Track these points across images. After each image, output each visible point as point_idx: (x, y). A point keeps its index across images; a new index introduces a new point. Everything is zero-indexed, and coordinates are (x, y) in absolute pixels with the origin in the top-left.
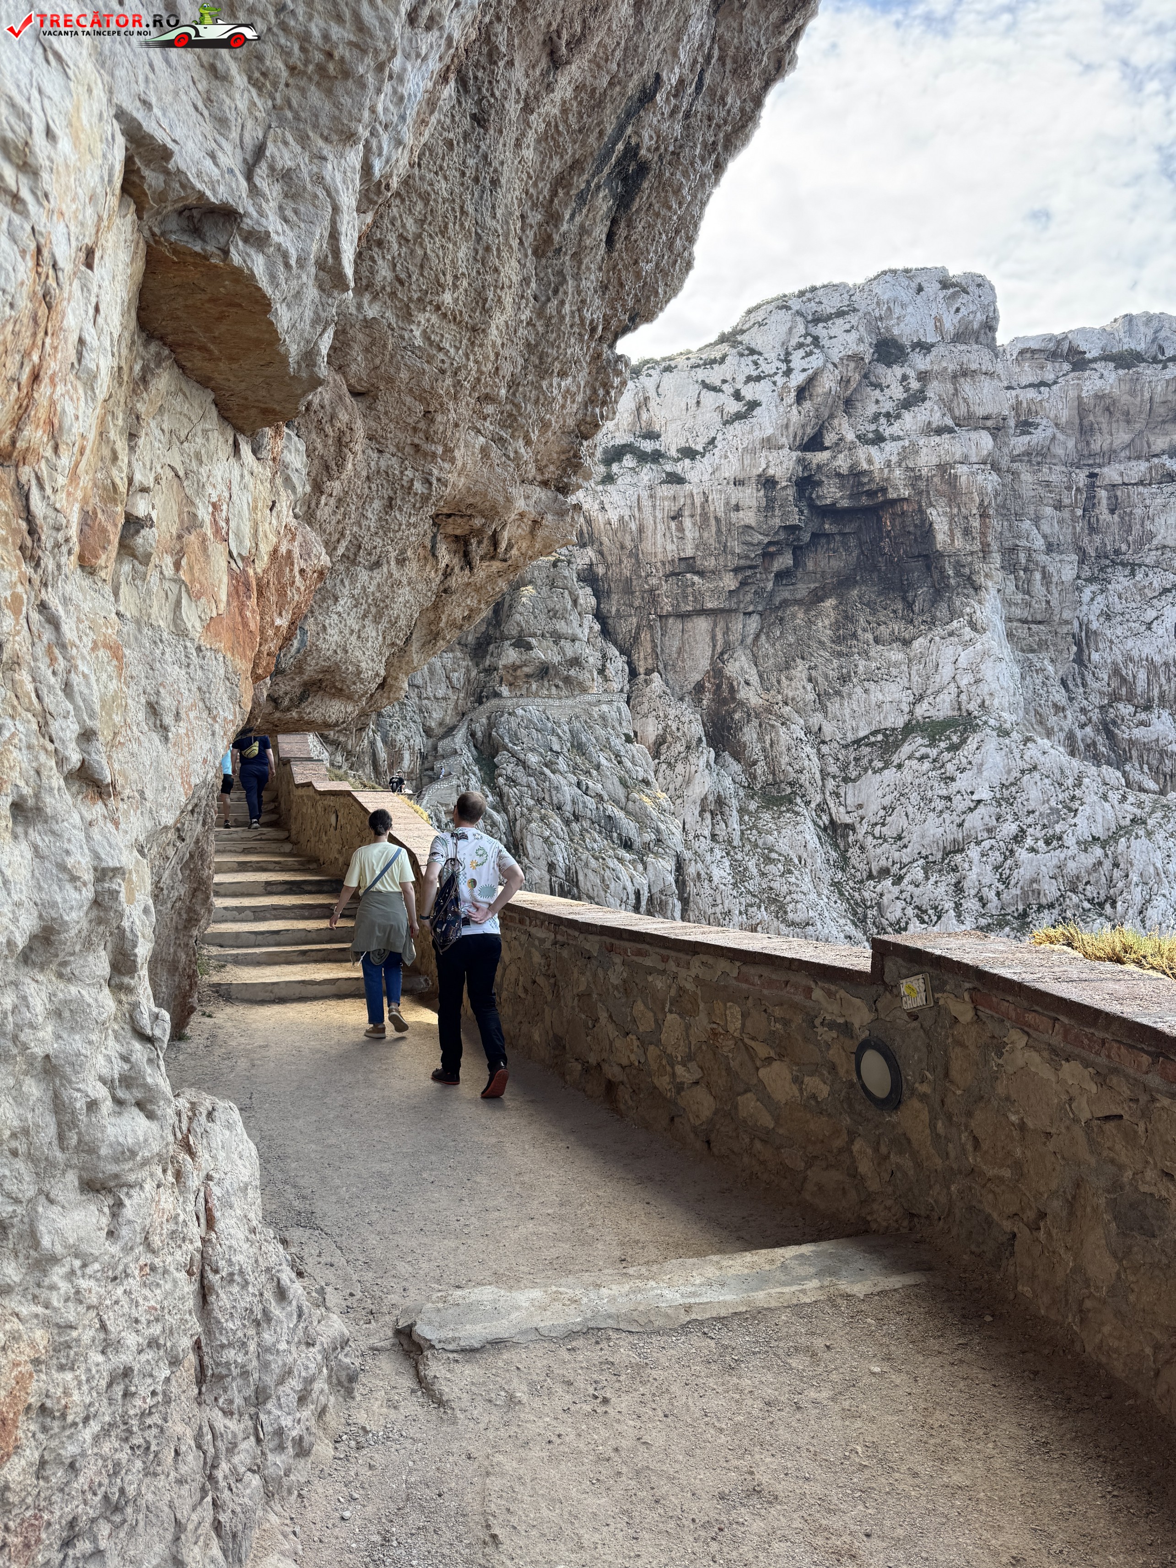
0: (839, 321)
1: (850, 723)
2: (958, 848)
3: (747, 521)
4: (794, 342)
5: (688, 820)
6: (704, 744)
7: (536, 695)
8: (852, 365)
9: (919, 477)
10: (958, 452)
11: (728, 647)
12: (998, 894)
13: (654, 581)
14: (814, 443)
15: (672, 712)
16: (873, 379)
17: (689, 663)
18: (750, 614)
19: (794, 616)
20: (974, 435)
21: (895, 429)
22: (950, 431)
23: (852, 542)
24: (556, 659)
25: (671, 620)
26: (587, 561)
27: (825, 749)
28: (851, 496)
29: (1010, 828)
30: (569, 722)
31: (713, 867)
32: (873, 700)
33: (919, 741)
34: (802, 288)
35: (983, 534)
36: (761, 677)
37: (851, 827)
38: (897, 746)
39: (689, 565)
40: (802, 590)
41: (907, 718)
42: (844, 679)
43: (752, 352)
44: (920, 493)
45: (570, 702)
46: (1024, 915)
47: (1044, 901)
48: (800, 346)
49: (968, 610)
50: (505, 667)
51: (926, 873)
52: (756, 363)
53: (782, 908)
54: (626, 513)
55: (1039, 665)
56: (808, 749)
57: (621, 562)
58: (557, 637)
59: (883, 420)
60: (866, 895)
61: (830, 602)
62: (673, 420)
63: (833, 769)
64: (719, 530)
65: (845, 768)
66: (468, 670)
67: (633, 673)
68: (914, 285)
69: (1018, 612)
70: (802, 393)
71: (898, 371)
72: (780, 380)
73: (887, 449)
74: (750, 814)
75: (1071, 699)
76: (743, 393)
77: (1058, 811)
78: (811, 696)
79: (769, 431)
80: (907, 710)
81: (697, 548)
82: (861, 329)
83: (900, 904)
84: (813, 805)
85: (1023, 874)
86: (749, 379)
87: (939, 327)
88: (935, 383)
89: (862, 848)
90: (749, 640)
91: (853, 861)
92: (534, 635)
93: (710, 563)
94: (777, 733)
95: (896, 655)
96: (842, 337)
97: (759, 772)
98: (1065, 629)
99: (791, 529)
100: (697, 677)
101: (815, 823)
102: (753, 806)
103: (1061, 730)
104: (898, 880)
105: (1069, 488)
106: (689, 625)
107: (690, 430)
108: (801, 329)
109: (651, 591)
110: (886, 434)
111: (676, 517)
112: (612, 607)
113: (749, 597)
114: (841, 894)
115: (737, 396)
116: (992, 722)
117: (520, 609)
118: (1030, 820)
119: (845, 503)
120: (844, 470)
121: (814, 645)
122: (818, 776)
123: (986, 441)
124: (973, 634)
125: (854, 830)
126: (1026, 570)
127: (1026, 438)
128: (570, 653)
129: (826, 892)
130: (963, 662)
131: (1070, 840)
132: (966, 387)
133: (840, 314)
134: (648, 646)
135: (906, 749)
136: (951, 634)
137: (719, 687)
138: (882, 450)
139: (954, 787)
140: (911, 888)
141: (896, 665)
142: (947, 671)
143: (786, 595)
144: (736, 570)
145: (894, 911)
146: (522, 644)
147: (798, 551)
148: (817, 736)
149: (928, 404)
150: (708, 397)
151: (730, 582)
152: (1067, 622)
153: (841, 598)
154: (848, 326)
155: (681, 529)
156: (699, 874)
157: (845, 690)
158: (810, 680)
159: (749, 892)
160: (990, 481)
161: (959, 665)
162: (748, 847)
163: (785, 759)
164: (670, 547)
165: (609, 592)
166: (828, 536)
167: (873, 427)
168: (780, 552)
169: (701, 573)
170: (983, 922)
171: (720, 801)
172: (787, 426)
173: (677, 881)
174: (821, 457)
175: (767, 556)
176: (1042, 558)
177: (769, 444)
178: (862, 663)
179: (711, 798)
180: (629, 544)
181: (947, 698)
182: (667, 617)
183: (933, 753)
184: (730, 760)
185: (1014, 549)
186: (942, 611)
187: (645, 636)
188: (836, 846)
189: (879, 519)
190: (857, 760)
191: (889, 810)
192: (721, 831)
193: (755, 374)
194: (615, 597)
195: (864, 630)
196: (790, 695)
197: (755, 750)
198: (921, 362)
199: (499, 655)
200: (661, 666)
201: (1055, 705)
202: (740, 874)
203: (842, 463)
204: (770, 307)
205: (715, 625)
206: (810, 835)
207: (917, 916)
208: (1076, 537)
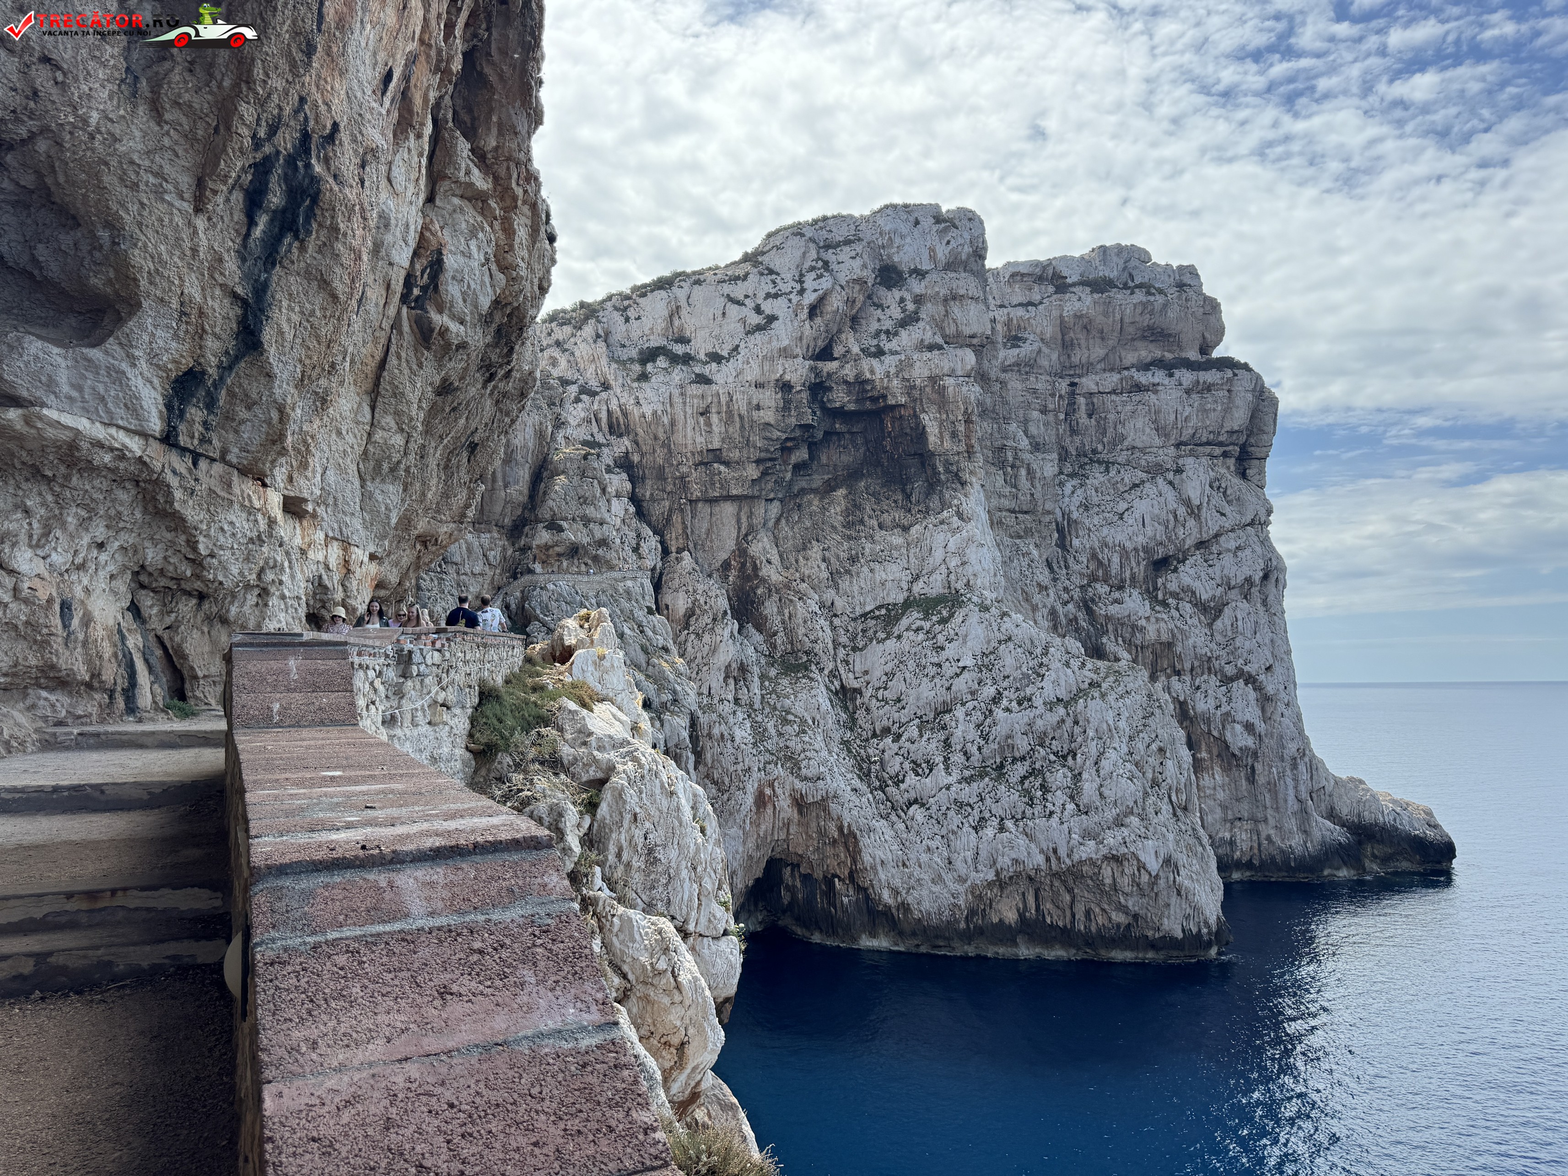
0: (847, 249)
1: (858, 598)
2: (947, 709)
3: (767, 420)
4: (807, 265)
5: (713, 685)
6: (729, 617)
7: (567, 572)
8: (857, 287)
9: (914, 387)
10: (946, 366)
11: (751, 530)
12: (979, 749)
13: (684, 469)
14: (825, 354)
15: (700, 588)
16: (876, 300)
17: (717, 543)
18: (771, 500)
19: (810, 503)
20: (959, 352)
21: (893, 345)
22: (940, 348)
23: (860, 441)
24: (586, 540)
25: (700, 505)
26: (624, 449)
27: (837, 622)
28: (857, 401)
29: (989, 691)
30: (597, 596)
31: (736, 728)
32: (878, 579)
33: (916, 615)
34: (815, 217)
35: (968, 437)
36: (781, 556)
37: (858, 691)
38: (898, 619)
39: (716, 456)
40: (818, 480)
41: (906, 594)
42: (853, 560)
43: (771, 272)
44: (915, 401)
45: (597, 578)
46: (1002, 766)
47: (1017, 755)
48: (812, 269)
49: (956, 502)
50: (538, 546)
51: (920, 731)
52: (774, 282)
53: (797, 765)
54: (659, 408)
55: (1025, 550)
56: (822, 621)
57: (654, 451)
58: (587, 521)
59: (883, 336)
60: (871, 751)
61: (841, 492)
62: (702, 328)
63: (843, 639)
64: (742, 427)
65: (853, 639)
66: (504, 549)
67: (666, 552)
68: (912, 219)
69: (1006, 503)
70: (814, 311)
71: (897, 294)
72: (794, 298)
73: (887, 361)
74: (770, 680)
75: (1055, 580)
76: (763, 307)
77: (1029, 676)
78: (825, 575)
79: (786, 342)
80: (906, 587)
81: (723, 441)
82: (865, 256)
83: (898, 759)
84: (826, 672)
85: (999, 731)
86: (768, 296)
87: (933, 257)
88: (929, 305)
89: (868, 710)
90: (771, 524)
91: (860, 722)
92: (565, 519)
93: (735, 455)
94: (795, 606)
95: (897, 539)
96: (849, 263)
97: (779, 642)
98: (1047, 518)
99: (806, 427)
100: (723, 556)
101: (827, 688)
102: (773, 672)
103: (1045, 606)
104: (898, 737)
105: (1053, 395)
106: (716, 509)
107: (717, 337)
108: (813, 254)
109: (682, 478)
110: (886, 349)
111: (705, 413)
112: (647, 491)
113: (770, 485)
114: (849, 751)
115: (758, 310)
116: (975, 599)
117: (553, 495)
118: (1006, 684)
119: (852, 407)
120: (851, 379)
121: (827, 529)
122: (830, 646)
123: (970, 358)
124: (960, 523)
125: (861, 694)
126: (1013, 467)
127: (1016, 351)
128: (598, 535)
129: (836, 749)
130: (952, 547)
131: (1038, 702)
132: (956, 309)
133: (847, 242)
134: (679, 527)
135: (905, 622)
136: (942, 522)
137: (743, 565)
138: (882, 362)
139: (944, 655)
140: (908, 744)
141: (897, 548)
142: (939, 554)
143: (804, 484)
144: (758, 462)
145: (894, 766)
146: (554, 526)
147: (813, 447)
148: (829, 609)
149: (921, 324)
150: (733, 311)
151: (752, 472)
152: (1049, 513)
153: (851, 490)
154: (853, 254)
155: (709, 424)
156: (722, 735)
157: (854, 569)
158: (824, 560)
159: (768, 751)
160: (974, 391)
161: (949, 549)
162: (767, 710)
163: (801, 631)
164: (699, 439)
165: (643, 478)
166: (839, 434)
167: (875, 342)
168: (797, 447)
169: (727, 464)
170: (967, 773)
171: (743, 669)
172: (801, 339)
173: (691, 737)
174: (831, 366)
175: (785, 450)
176: (1026, 456)
177: (785, 353)
178: (868, 546)
179: (734, 665)
180: (661, 436)
181: (939, 578)
182: (698, 500)
183: (927, 625)
184: (753, 631)
185: (1002, 448)
186: (935, 503)
187: (676, 518)
188: (845, 708)
189: (882, 421)
190: (864, 631)
191: (890, 675)
192: (743, 695)
193: (773, 291)
194: (649, 483)
195: (870, 517)
196: (807, 572)
197: (775, 622)
198: (917, 287)
199: (533, 536)
200: (691, 546)
201: (1039, 585)
202: (760, 734)
203: (849, 372)
204: (787, 233)
205: (740, 510)
206: (823, 699)
207: (913, 770)
208: (1059, 439)
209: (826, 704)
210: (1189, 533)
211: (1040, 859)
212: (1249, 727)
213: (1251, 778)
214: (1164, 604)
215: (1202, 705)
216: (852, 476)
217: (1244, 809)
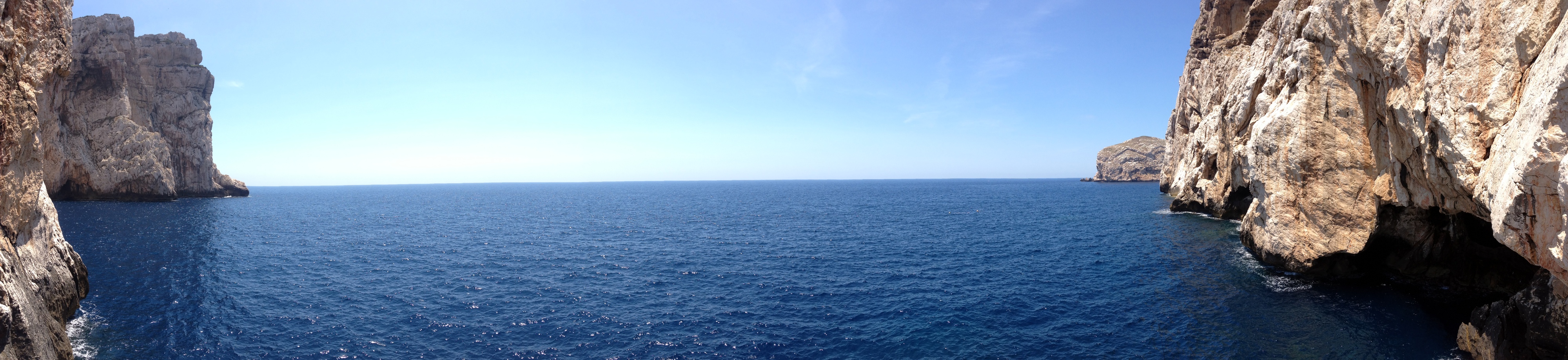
209: (83, 143)
210: (188, 110)
211: (131, 177)
212: (199, 159)
213: (199, 172)
214: (181, 128)
215: (187, 154)
216: (94, 86)
217: (196, 180)
